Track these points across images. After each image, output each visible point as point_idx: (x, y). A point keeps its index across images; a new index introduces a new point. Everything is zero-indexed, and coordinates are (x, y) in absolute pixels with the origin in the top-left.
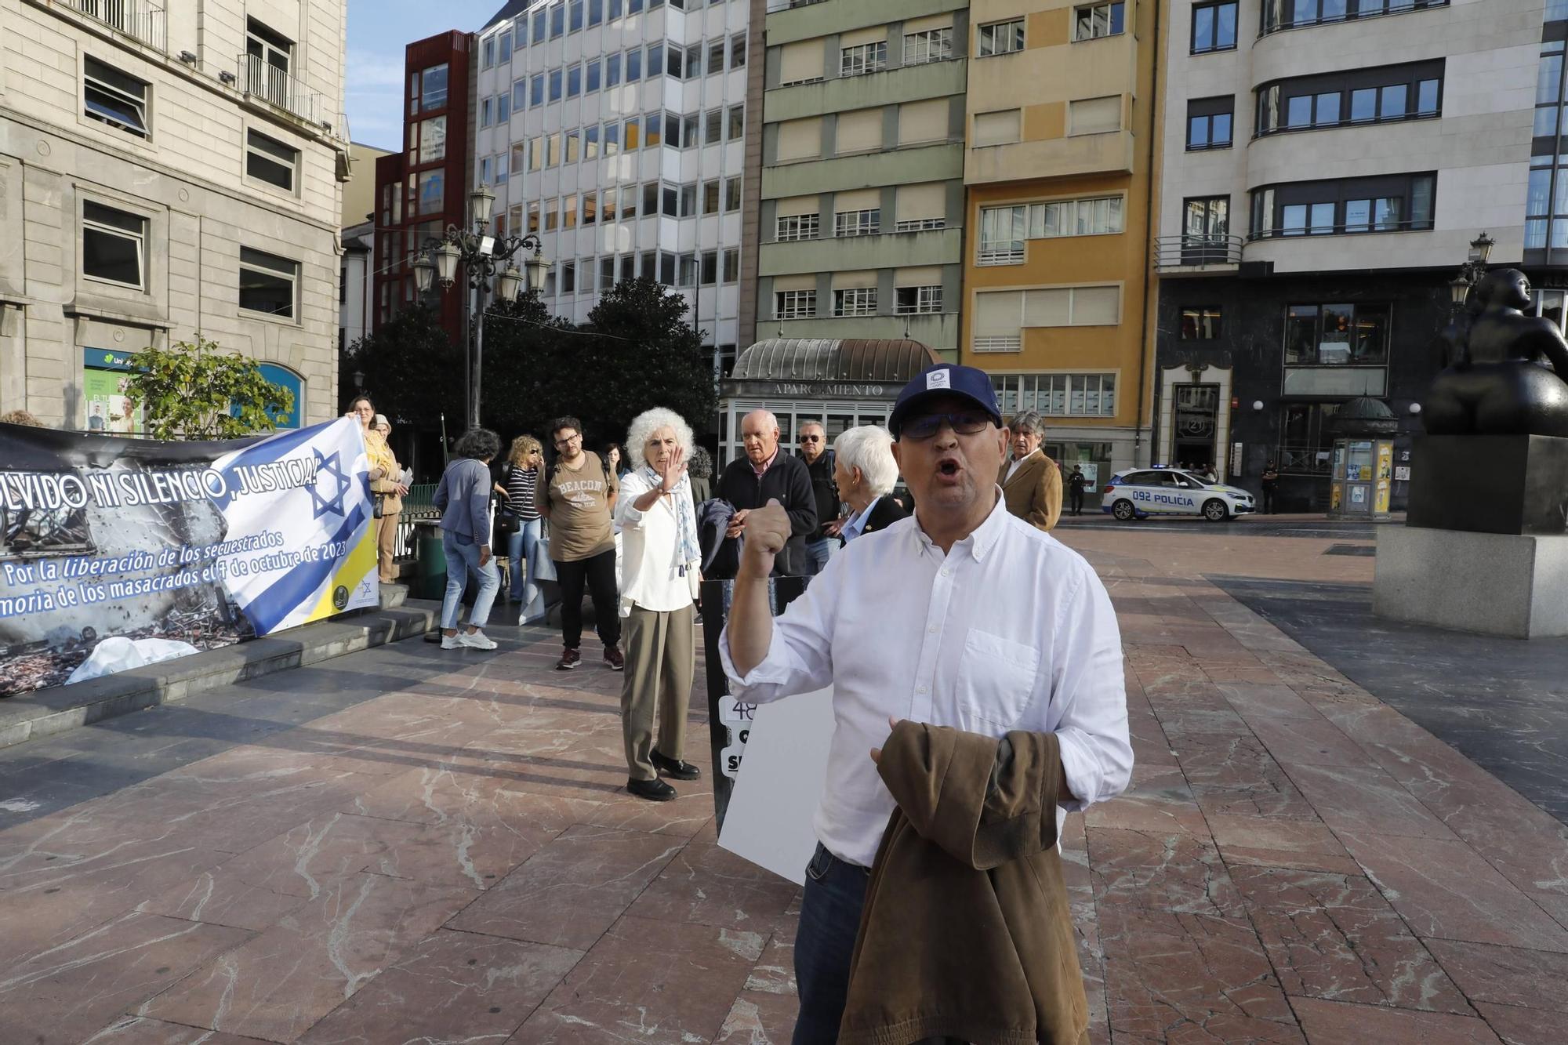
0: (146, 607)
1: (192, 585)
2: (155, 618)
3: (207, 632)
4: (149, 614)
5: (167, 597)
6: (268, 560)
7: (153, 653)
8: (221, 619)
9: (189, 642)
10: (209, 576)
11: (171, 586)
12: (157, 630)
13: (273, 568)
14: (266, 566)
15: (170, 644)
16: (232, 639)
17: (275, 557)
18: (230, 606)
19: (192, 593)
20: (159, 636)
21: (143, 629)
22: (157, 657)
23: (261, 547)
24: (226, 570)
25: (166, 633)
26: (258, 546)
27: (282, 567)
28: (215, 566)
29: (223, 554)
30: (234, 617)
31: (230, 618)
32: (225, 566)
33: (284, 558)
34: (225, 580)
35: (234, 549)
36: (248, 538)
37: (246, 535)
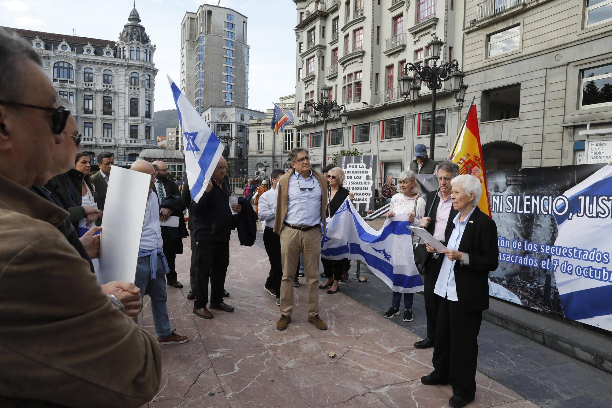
0: (505, 269)
1: (533, 267)
2: (507, 276)
3: (531, 296)
4: (504, 272)
5: (517, 268)
6: (590, 270)
7: (499, 292)
8: (543, 293)
9: (519, 297)
10: (546, 266)
11: (521, 263)
12: (504, 282)
13: (594, 278)
14: (588, 274)
15: (509, 293)
16: (545, 309)
17: (598, 270)
18: (552, 289)
19: (531, 271)
20: (504, 285)
21: (498, 278)
22: (500, 295)
23: (588, 260)
24: (558, 266)
25: (508, 285)
26: (586, 258)
27: (601, 280)
28: (550, 261)
29: (555, 254)
30: (552, 296)
31: (549, 296)
32: (558, 263)
33: (606, 274)
34: (554, 272)
35: (565, 254)
36: (578, 250)
37: (576, 248)
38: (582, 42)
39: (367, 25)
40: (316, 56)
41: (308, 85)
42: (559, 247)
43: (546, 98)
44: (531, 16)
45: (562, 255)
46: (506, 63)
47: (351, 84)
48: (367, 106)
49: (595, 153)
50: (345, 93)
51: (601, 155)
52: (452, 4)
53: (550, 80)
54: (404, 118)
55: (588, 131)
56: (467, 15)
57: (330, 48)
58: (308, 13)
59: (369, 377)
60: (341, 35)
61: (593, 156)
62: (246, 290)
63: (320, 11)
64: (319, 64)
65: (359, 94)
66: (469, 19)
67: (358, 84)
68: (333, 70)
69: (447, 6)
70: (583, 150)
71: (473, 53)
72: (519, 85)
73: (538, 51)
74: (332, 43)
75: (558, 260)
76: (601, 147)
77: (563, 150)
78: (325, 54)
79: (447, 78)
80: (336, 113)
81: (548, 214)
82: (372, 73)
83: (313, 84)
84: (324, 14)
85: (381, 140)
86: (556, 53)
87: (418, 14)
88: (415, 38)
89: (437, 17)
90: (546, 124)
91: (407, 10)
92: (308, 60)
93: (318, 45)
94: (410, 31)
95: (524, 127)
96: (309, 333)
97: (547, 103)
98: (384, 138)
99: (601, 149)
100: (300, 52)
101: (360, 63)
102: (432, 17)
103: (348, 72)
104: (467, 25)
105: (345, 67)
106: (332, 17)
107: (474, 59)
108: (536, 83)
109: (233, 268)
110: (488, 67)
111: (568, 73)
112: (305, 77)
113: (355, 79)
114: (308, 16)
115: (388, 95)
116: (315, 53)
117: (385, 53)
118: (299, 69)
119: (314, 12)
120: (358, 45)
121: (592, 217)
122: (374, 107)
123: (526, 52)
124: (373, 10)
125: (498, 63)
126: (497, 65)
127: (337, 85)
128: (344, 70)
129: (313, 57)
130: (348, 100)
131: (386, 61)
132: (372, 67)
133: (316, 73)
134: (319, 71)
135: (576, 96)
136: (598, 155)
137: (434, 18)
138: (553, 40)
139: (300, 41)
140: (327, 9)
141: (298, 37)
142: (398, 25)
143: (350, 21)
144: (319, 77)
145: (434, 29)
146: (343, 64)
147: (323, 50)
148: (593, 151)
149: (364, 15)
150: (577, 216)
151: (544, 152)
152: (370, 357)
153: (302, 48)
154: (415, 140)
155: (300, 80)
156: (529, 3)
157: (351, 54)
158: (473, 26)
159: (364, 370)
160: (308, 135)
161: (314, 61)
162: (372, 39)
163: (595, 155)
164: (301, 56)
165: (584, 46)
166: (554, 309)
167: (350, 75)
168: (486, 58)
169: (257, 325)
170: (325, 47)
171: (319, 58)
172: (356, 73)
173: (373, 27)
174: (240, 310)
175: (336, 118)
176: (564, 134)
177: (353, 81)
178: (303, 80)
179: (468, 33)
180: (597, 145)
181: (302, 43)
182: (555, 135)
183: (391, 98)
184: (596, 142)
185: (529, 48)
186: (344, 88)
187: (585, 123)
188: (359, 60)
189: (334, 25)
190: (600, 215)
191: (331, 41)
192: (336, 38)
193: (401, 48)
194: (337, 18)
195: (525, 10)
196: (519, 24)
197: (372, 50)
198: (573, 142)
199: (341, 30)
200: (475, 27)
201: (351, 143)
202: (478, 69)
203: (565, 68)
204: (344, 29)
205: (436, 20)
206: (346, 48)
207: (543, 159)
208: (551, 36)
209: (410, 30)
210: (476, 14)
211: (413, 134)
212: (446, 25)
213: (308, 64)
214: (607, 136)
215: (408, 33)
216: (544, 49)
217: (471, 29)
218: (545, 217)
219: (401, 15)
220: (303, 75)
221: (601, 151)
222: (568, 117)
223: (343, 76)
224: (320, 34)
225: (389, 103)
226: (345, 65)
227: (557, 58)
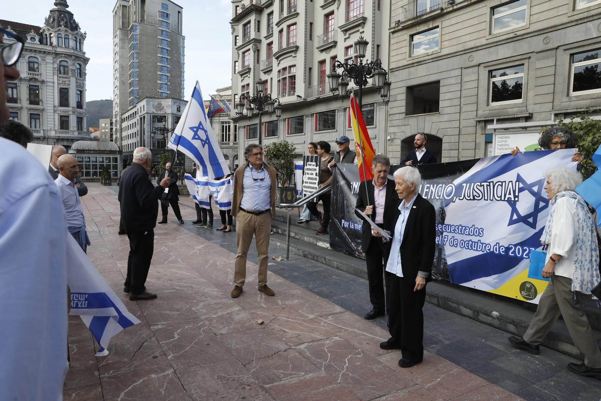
6: (470, 243)
10: (438, 241)
13: (472, 249)
14: (468, 246)
16: (437, 277)
17: (475, 242)
18: (442, 260)
23: (469, 234)
24: (447, 241)
26: (468, 233)
27: (477, 250)
28: (442, 237)
29: (446, 231)
30: (442, 266)
31: (440, 266)
32: (447, 239)
33: (480, 245)
34: (445, 246)
35: (453, 230)
36: (462, 227)
37: (461, 225)
38: (490, 46)
39: (301, 21)
40: (251, 49)
41: (244, 77)
42: (448, 225)
43: (462, 95)
44: (448, 20)
45: (451, 232)
46: (427, 62)
47: (286, 78)
48: (301, 99)
49: (501, 145)
50: (280, 86)
51: (505, 147)
52: (379, 5)
53: (465, 79)
54: (336, 111)
55: (495, 126)
56: (392, 16)
57: (265, 42)
58: (243, 6)
59: (291, 338)
60: (276, 30)
61: (499, 147)
62: (184, 272)
63: (255, 5)
64: (254, 57)
65: (293, 88)
66: (394, 20)
67: (293, 78)
68: (269, 63)
69: (374, 6)
70: (492, 142)
71: (398, 52)
72: (438, 82)
73: (455, 52)
74: (266, 38)
75: (448, 236)
76: (505, 139)
77: (477, 142)
78: (260, 48)
79: (372, 75)
80: (270, 107)
81: (440, 199)
82: (305, 68)
83: (249, 77)
84: (259, 9)
85: (315, 132)
86: (469, 55)
87: (348, 12)
88: (345, 35)
89: (365, 16)
90: (462, 118)
91: (338, 9)
92: (244, 53)
93: (254, 39)
94: (340, 29)
95: (444, 120)
96: (241, 307)
97: (462, 99)
98: (318, 130)
99: (505, 142)
100: (236, 45)
101: (294, 57)
102: (361, 16)
103: (282, 66)
104: (393, 25)
105: (280, 61)
106: (267, 11)
107: (399, 57)
108: (453, 81)
109: (171, 254)
110: (412, 65)
111: (479, 73)
112: (241, 70)
113: (290, 72)
114: (244, 10)
115: (320, 89)
116: (250, 46)
117: (317, 48)
118: (235, 62)
119: (249, 6)
120: (292, 40)
121: (470, 199)
122: (308, 100)
123: (444, 52)
124: (306, 6)
125: (421, 62)
126: (419, 63)
127: (272, 79)
128: (278, 64)
129: (249, 50)
130: (283, 93)
131: (319, 56)
132: (305, 62)
133: (252, 66)
134: (254, 64)
135: (486, 94)
136: (503, 147)
137: (362, 17)
138: (467, 43)
139: (235, 34)
140: (262, 4)
141: (234, 30)
142: (330, 22)
143: (284, 17)
144: (254, 71)
145: (363, 28)
146: (277, 58)
147: (258, 44)
148: (499, 144)
149: (298, 11)
150: (459, 199)
151: (460, 143)
152: (293, 322)
153: (237, 41)
154: (346, 131)
155: (236, 73)
156: (446, 8)
157: (285, 49)
158: (398, 27)
159: (288, 332)
160: (244, 127)
161: (249, 54)
162: (306, 34)
163: (501, 147)
164: (236, 49)
165: (492, 49)
166: (443, 277)
167: (284, 69)
168: (410, 56)
169: (194, 301)
170: (261, 41)
171: (254, 52)
172: (290, 67)
173: (306, 23)
174: (179, 290)
175: (270, 111)
176: (477, 127)
177: (287, 75)
178: (239, 73)
179: (393, 33)
180: (502, 138)
181: (238, 36)
182: (470, 129)
183: (323, 91)
184: (502, 136)
185: (447, 49)
186: (279, 81)
187: (492, 118)
188: (293, 54)
189: (269, 20)
190: (476, 198)
191: (266, 35)
192: (271, 33)
193: (333, 44)
194: (272, 13)
195: (442, 14)
196: (438, 27)
197: (305, 45)
198: (485, 135)
199: (276, 25)
200: (400, 28)
201: (287, 135)
202: (403, 66)
203: (476, 68)
204: (278, 24)
205: (365, 19)
206: (280, 43)
207: (460, 150)
208: (464, 39)
209: (340, 27)
210: (400, 16)
211: (345, 126)
212: (374, 24)
213: (244, 57)
214: (510, 130)
215: (339, 30)
216: (459, 50)
217: (396, 29)
218: (437, 201)
219: (332, 13)
220: (239, 68)
221: (505, 143)
222: (480, 112)
223: (278, 69)
224: (255, 28)
225: (322, 96)
226: (279, 59)
227: (470, 59)
